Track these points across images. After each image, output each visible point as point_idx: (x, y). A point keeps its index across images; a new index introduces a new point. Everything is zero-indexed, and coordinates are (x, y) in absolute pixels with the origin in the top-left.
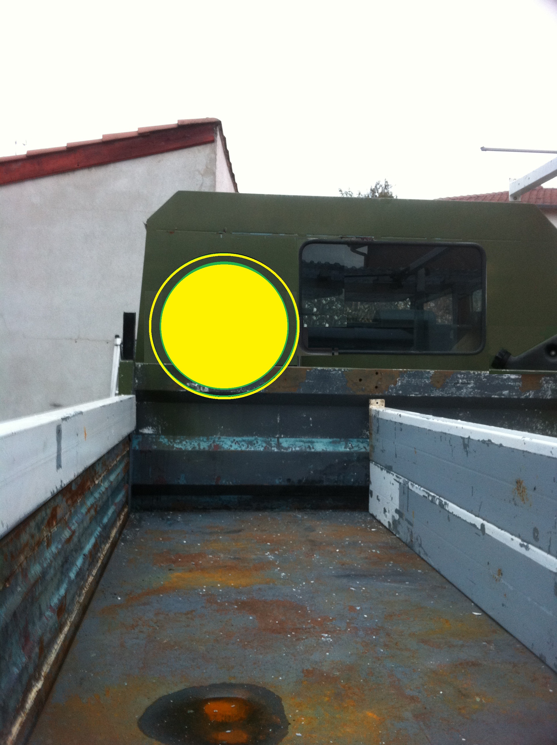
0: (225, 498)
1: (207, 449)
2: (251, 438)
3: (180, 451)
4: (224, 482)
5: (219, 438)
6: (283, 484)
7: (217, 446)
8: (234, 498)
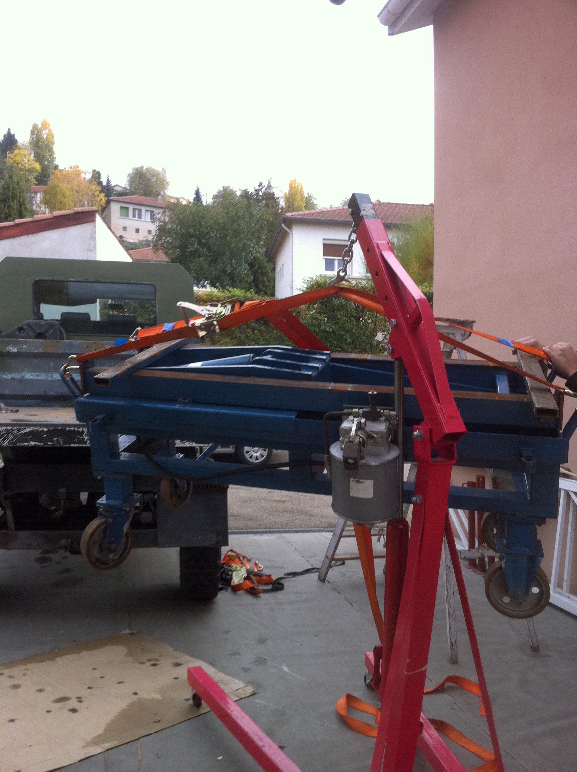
0: (29, 401)
1: (18, 378)
2: (39, 374)
3: (5, 379)
4: (26, 393)
5: (24, 374)
6: (54, 394)
7: (23, 377)
8: (33, 401)
